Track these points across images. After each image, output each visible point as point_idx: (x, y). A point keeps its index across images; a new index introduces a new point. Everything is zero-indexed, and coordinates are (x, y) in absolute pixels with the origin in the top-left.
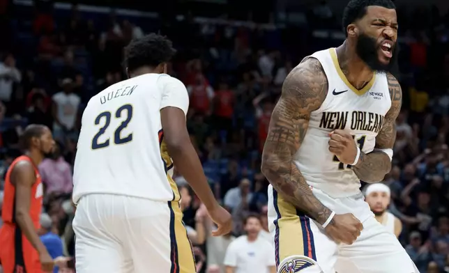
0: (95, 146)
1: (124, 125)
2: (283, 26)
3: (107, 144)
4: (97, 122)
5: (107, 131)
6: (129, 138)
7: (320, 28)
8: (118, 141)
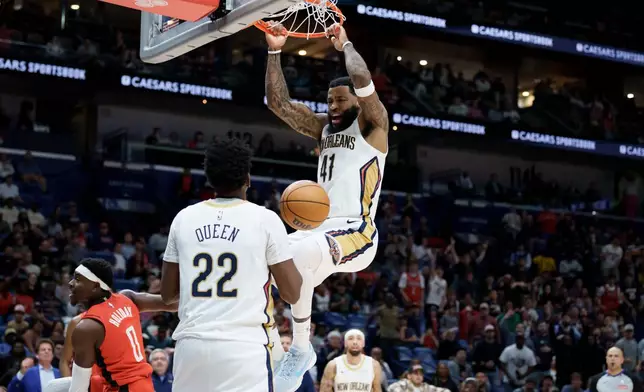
0: (196, 293)
1: (228, 277)
2: (427, 195)
3: (208, 294)
4: (196, 263)
5: (208, 278)
6: (233, 293)
7: (461, 197)
8: (221, 293)
